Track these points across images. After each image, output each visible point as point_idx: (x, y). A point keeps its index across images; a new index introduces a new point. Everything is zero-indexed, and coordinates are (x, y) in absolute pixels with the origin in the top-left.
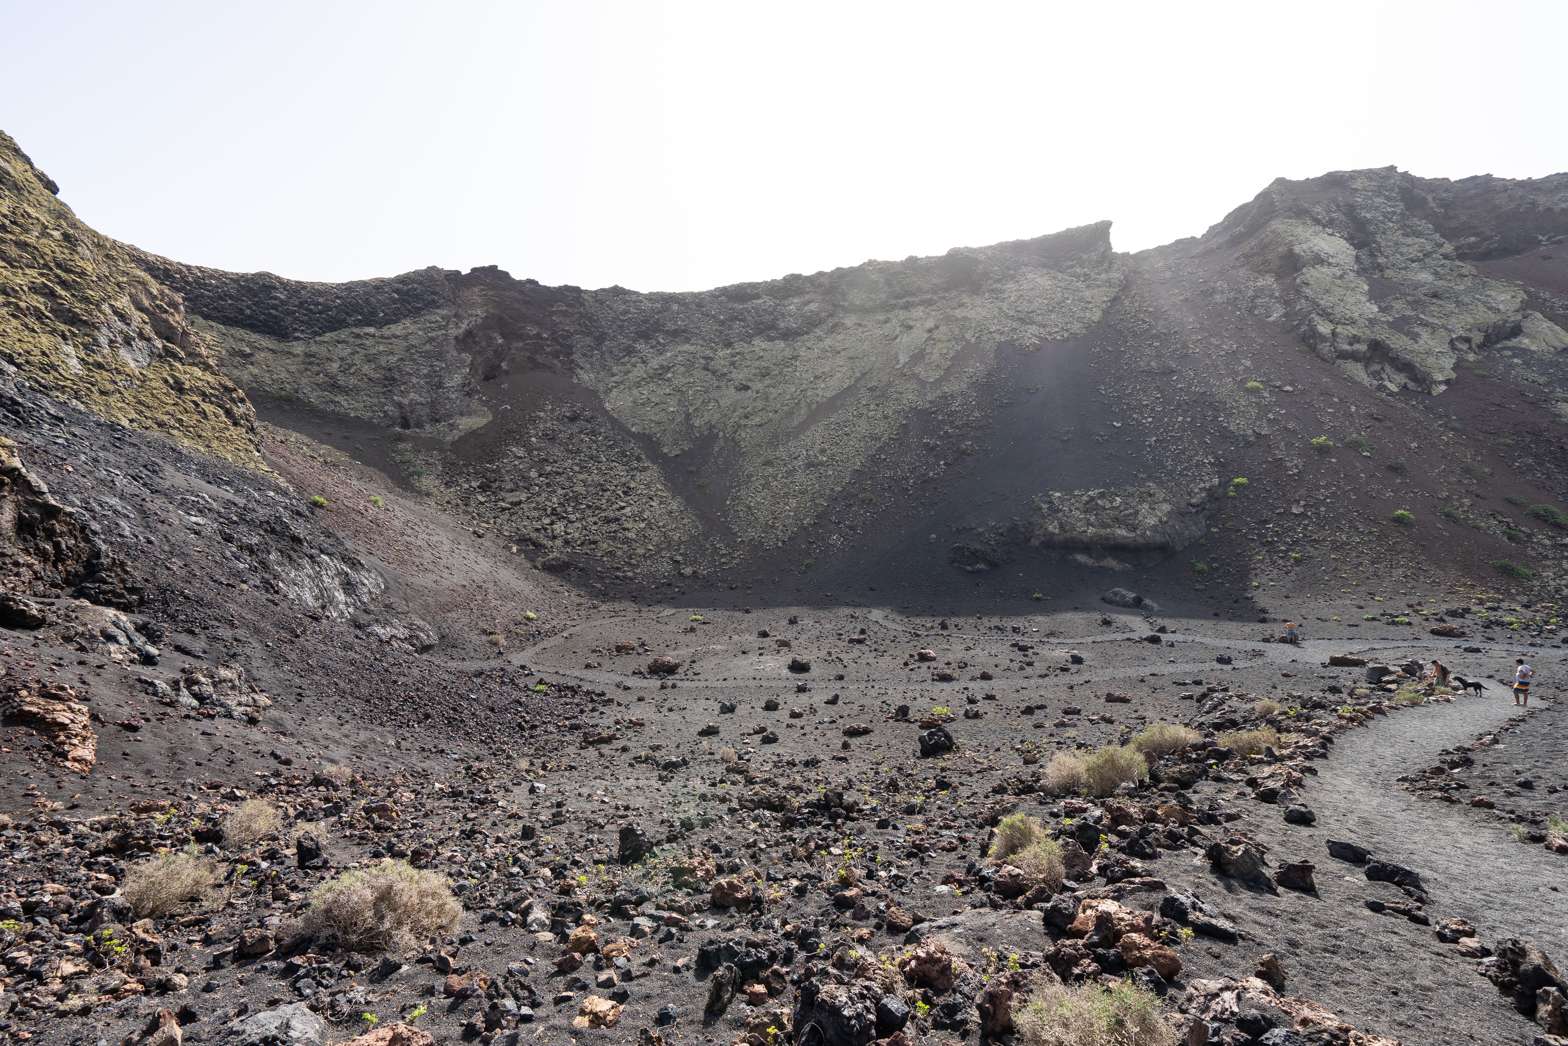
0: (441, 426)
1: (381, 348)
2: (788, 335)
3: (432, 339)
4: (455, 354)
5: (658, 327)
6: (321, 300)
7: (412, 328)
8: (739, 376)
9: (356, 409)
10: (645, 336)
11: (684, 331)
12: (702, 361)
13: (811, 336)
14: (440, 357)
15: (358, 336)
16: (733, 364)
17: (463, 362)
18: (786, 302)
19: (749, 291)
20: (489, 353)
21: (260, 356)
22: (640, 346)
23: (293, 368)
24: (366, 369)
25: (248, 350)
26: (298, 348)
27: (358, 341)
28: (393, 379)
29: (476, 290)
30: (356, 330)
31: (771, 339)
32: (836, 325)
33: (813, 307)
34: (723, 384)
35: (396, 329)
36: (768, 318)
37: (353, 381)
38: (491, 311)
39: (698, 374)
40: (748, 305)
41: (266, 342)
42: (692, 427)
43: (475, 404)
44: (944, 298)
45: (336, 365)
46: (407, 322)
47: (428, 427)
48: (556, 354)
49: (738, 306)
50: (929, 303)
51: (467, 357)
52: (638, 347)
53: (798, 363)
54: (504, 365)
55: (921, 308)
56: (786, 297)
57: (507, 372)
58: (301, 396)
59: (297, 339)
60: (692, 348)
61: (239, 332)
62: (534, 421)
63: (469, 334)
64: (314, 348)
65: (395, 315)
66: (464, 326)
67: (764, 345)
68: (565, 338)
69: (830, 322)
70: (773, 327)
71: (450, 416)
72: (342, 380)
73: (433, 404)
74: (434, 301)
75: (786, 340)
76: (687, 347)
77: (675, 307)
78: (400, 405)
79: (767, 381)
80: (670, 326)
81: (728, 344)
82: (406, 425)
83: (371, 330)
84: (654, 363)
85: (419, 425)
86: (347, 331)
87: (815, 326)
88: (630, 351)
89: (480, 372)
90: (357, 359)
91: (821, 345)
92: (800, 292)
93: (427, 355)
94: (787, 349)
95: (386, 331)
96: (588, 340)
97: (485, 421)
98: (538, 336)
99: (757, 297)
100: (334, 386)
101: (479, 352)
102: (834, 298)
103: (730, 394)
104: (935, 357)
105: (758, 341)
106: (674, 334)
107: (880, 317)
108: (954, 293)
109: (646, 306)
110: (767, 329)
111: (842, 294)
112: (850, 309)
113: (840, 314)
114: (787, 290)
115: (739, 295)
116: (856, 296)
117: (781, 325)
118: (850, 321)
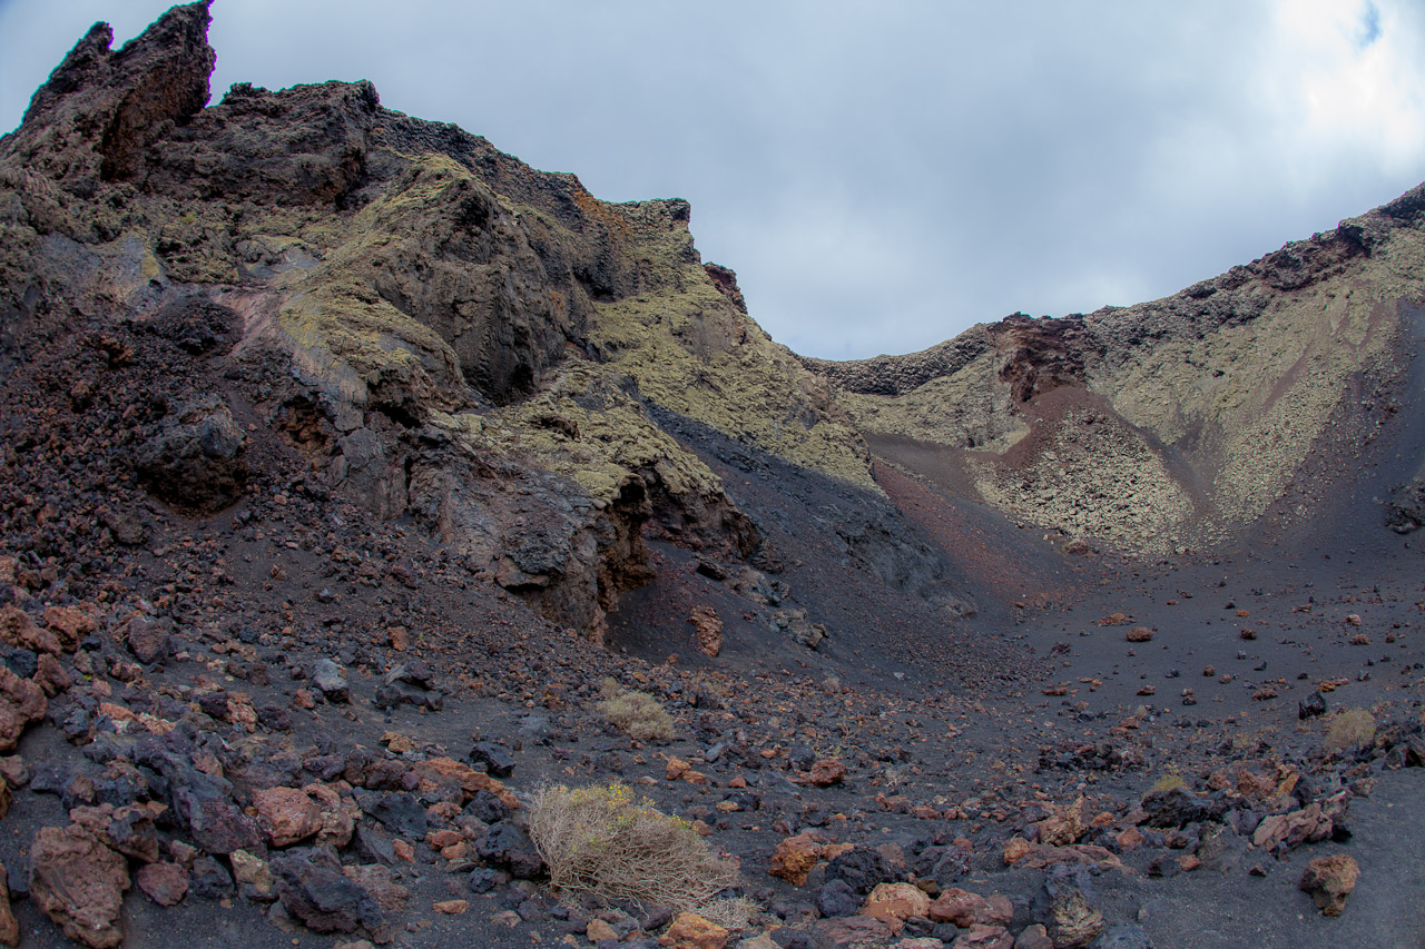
0: (996, 442)
1: (952, 390)
2: (1245, 320)
3: (984, 376)
4: (1000, 384)
5: (1144, 333)
6: (914, 365)
7: (971, 371)
8: (1213, 364)
9: (940, 438)
10: (1135, 342)
11: (1164, 332)
12: (1184, 356)
13: (1262, 317)
14: (990, 388)
15: (937, 384)
16: (1207, 354)
17: (1005, 389)
18: (1236, 291)
19: (1206, 288)
20: (1024, 379)
21: (882, 410)
22: (1134, 351)
23: (901, 415)
24: (944, 407)
25: (876, 408)
26: (903, 400)
27: (938, 388)
28: (961, 411)
29: (1009, 333)
30: (936, 381)
31: (1233, 326)
32: (1279, 304)
33: (1257, 291)
34: (1202, 373)
35: (959, 374)
36: (1225, 308)
37: (936, 417)
38: (1021, 346)
39: (1183, 367)
40: (1209, 300)
41: (885, 400)
42: (1183, 416)
43: (1017, 420)
44: (1348, 265)
45: (925, 408)
46: (967, 367)
47: (986, 443)
48: (1072, 371)
49: (1201, 302)
50: (1340, 271)
51: (1008, 385)
52: (1132, 352)
53: (1257, 344)
54: (1036, 387)
55: (1336, 277)
56: (1236, 287)
57: (1038, 392)
58: (907, 433)
59: (903, 394)
60: (1173, 346)
61: (871, 397)
62: (1060, 428)
63: (1008, 368)
64: (912, 399)
65: (959, 364)
66: (1004, 362)
67: (1230, 332)
68: (1076, 356)
69: (1274, 302)
70: (1232, 314)
71: (1001, 433)
72: (930, 418)
73: (989, 426)
74: (982, 348)
75: (1244, 324)
76: (1169, 345)
77: (1154, 313)
78: (967, 430)
79: (1236, 364)
80: (1153, 331)
81: (1201, 337)
82: (972, 444)
83: (945, 378)
84: (1147, 364)
85: (980, 444)
86: (930, 382)
87: (1264, 308)
88: (1126, 357)
89: (1019, 394)
90: (938, 401)
91: (1271, 324)
92: (1244, 280)
93: (981, 389)
94: (1247, 333)
95: (955, 377)
96: (1094, 354)
97: (1025, 434)
98: (1057, 359)
99: (1213, 291)
100: (926, 423)
101: (1017, 380)
102: (1272, 280)
103: (1209, 381)
104: (1357, 320)
105: (1223, 330)
106: (1158, 336)
107: (1310, 290)
108: (1354, 260)
109: (1132, 317)
110: (1227, 317)
111: (1276, 275)
112: (1286, 289)
113: (1279, 293)
114: (1235, 280)
115: (1201, 293)
116: (1287, 275)
117: (1238, 312)
118: (1288, 298)
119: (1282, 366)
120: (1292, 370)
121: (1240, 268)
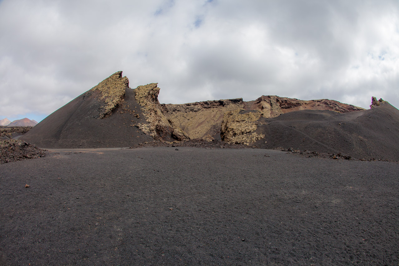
2: (195, 111)
5: (176, 110)
8: (188, 118)
10: (174, 111)
11: (180, 110)
12: (183, 115)
16: (187, 116)
18: (195, 106)
19: (190, 104)
22: (173, 112)
31: (193, 112)
33: (199, 107)
34: (185, 119)
36: (192, 109)
39: (182, 117)
40: (189, 106)
42: (181, 126)
49: (188, 106)
50: (217, 107)
53: (197, 116)
55: (215, 108)
60: (181, 113)
67: (192, 113)
69: (202, 110)
70: (193, 110)
76: (180, 113)
77: (179, 106)
79: (192, 119)
80: (178, 110)
81: (186, 112)
84: (176, 115)
87: (200, 110)
88: (172, 113)
91: (200, 113)
92: (197, 104)
94: (195, 114)
96: (166, 112)
102: (203, 106)
103: (187, 121)
104: (217, 117)
105: (191, 112)
106: (178, 111)
107: (209, 109)
108: (220, 106)
109: (174, 106)
110: (192, 110)
111: (204, 105)
112: (205, 108)
113: (203, 108)
114: (195, 104)
115: (188, 105)
116: (206, 106)
117: (194, 110)
118: (205, 109)
119: (200, 121)
120: (202, 122)
121: (197, 102)
